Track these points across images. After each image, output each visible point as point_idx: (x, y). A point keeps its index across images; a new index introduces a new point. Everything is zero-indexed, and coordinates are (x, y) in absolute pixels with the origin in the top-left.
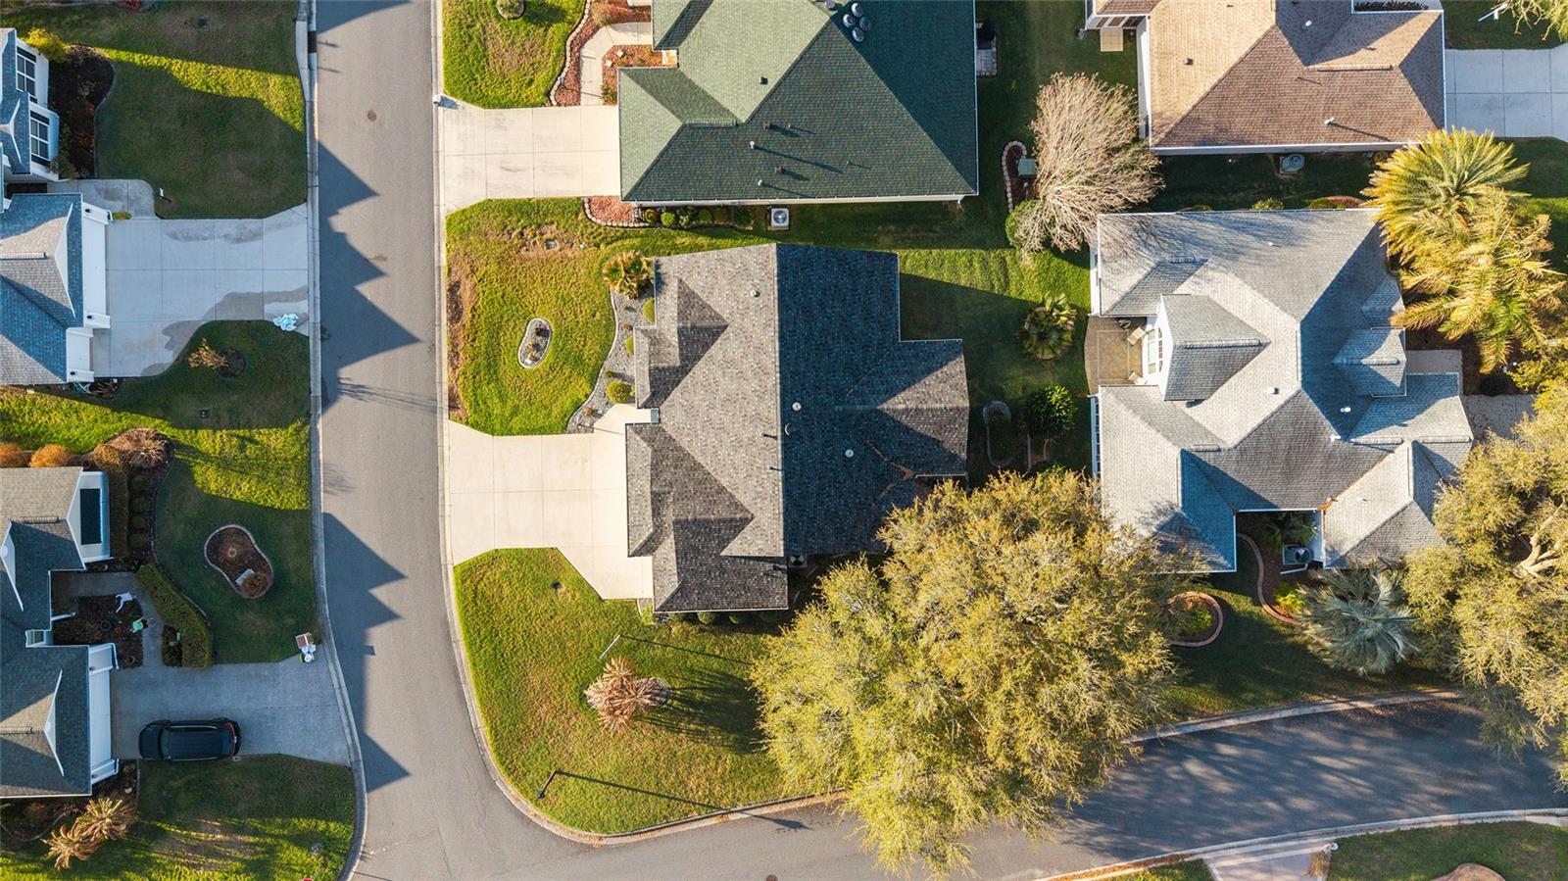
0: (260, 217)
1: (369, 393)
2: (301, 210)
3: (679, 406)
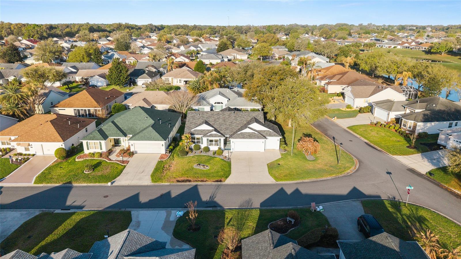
0: (131, 221)
1: (213, 195)
2: (132, 213)
3: (225, 131)
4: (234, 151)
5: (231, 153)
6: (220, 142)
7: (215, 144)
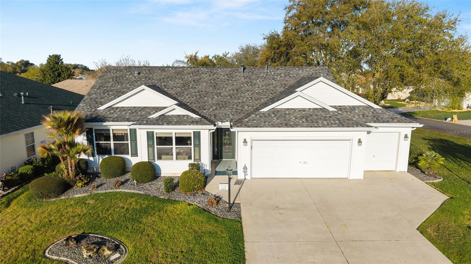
4: (248, 177)
5: (239, 182)
6: (198, 145)
7: (178, 154)
